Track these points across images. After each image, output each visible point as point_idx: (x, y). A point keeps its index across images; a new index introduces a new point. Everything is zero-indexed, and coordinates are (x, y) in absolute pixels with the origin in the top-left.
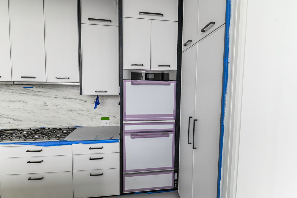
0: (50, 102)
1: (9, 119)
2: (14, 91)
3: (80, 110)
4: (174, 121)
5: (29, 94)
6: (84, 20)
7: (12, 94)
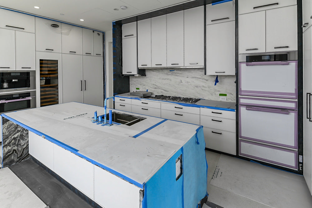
0: (184, 80)
2: (165, 73)
3: (203, 86)
4: (297, 100)
5: (172, 75)
6: (208, 22)
7: (164, 74)
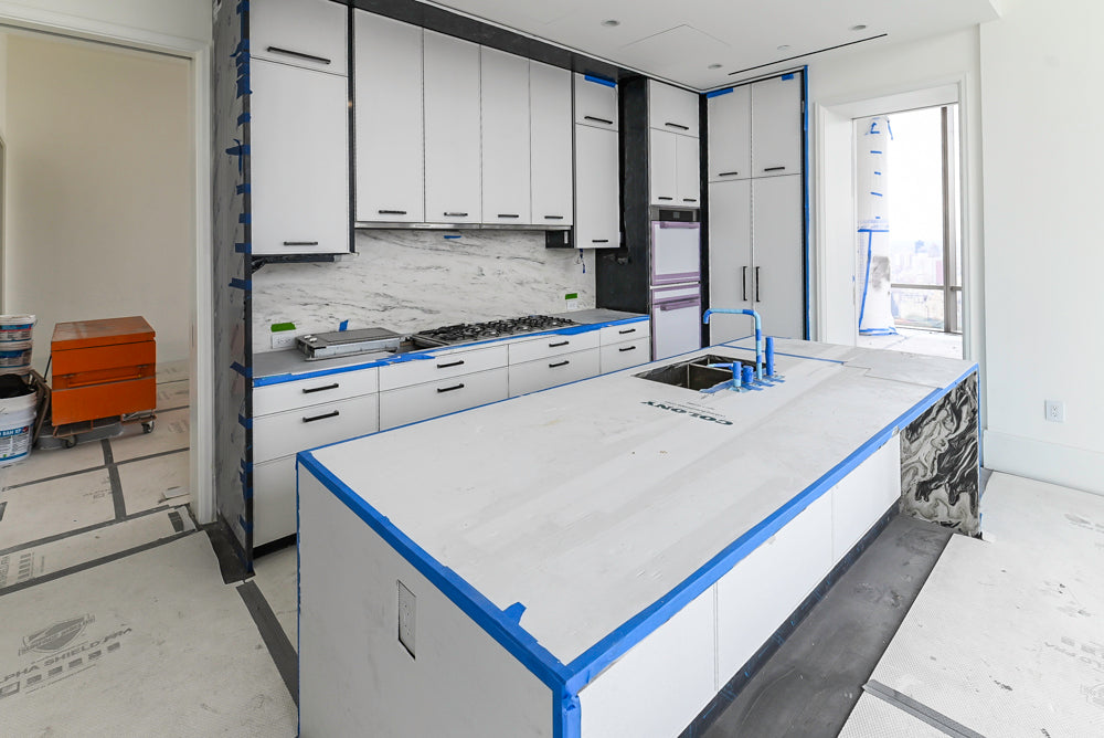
0: (490, 266)
1: (415, 311)
2: (427, 245)
3: (536, 281)
4: (698, 277)
5: (452, 250)
6: (579, 118)
7: (424, 251)
